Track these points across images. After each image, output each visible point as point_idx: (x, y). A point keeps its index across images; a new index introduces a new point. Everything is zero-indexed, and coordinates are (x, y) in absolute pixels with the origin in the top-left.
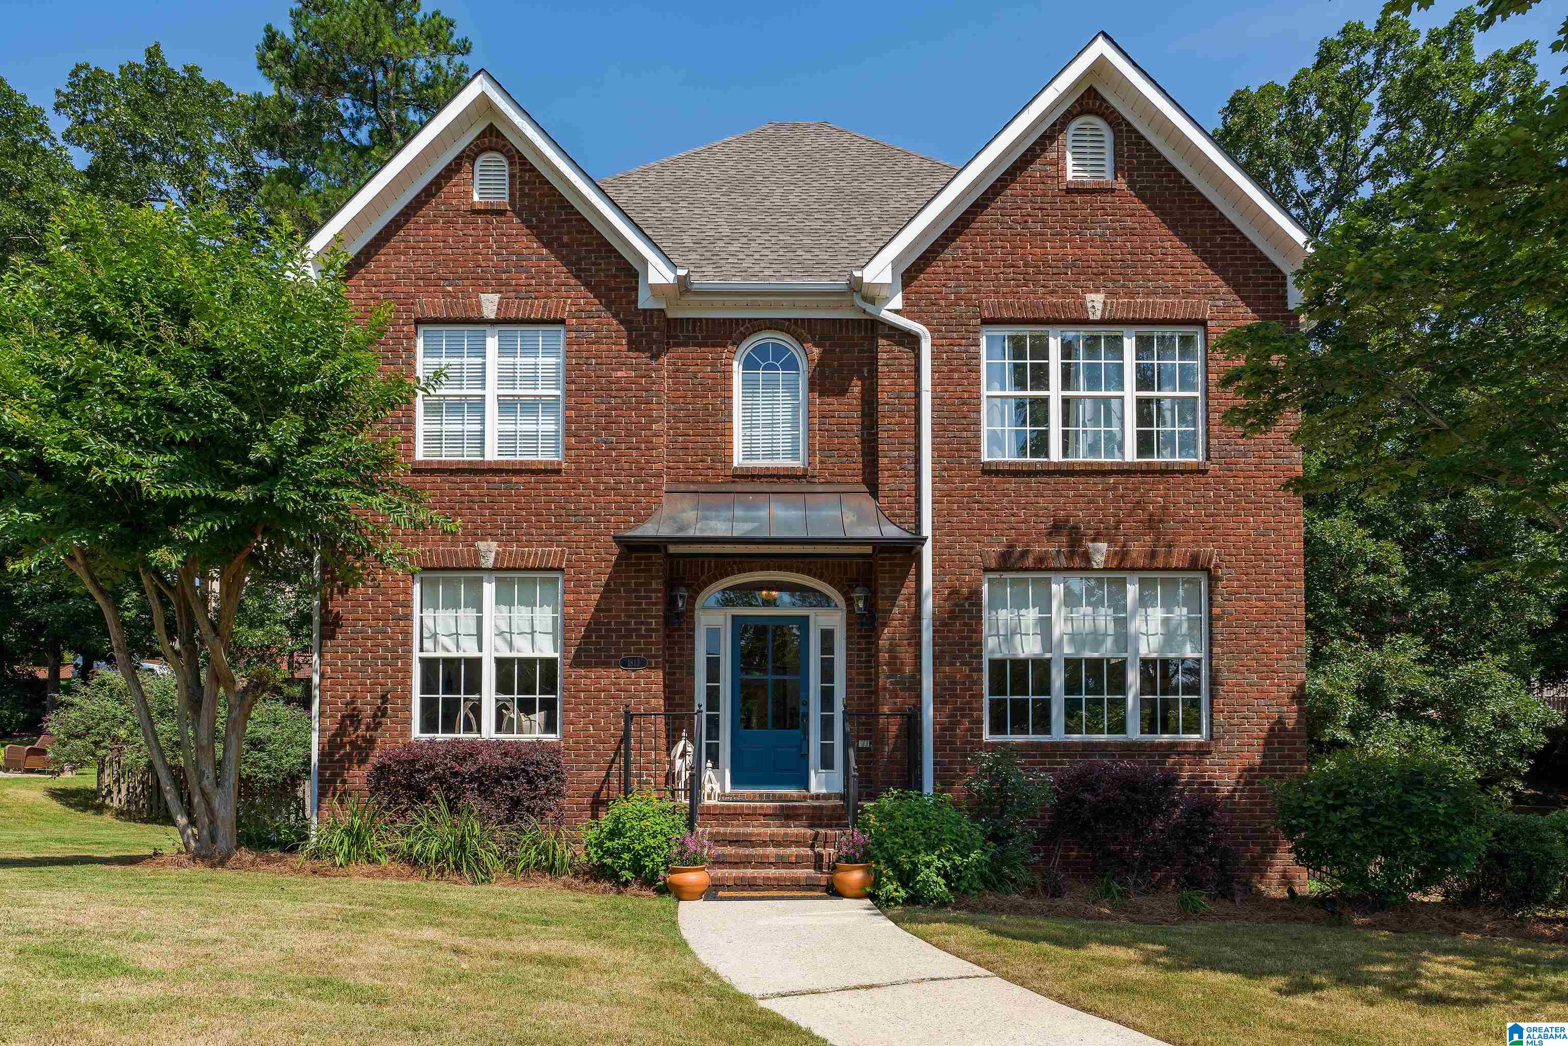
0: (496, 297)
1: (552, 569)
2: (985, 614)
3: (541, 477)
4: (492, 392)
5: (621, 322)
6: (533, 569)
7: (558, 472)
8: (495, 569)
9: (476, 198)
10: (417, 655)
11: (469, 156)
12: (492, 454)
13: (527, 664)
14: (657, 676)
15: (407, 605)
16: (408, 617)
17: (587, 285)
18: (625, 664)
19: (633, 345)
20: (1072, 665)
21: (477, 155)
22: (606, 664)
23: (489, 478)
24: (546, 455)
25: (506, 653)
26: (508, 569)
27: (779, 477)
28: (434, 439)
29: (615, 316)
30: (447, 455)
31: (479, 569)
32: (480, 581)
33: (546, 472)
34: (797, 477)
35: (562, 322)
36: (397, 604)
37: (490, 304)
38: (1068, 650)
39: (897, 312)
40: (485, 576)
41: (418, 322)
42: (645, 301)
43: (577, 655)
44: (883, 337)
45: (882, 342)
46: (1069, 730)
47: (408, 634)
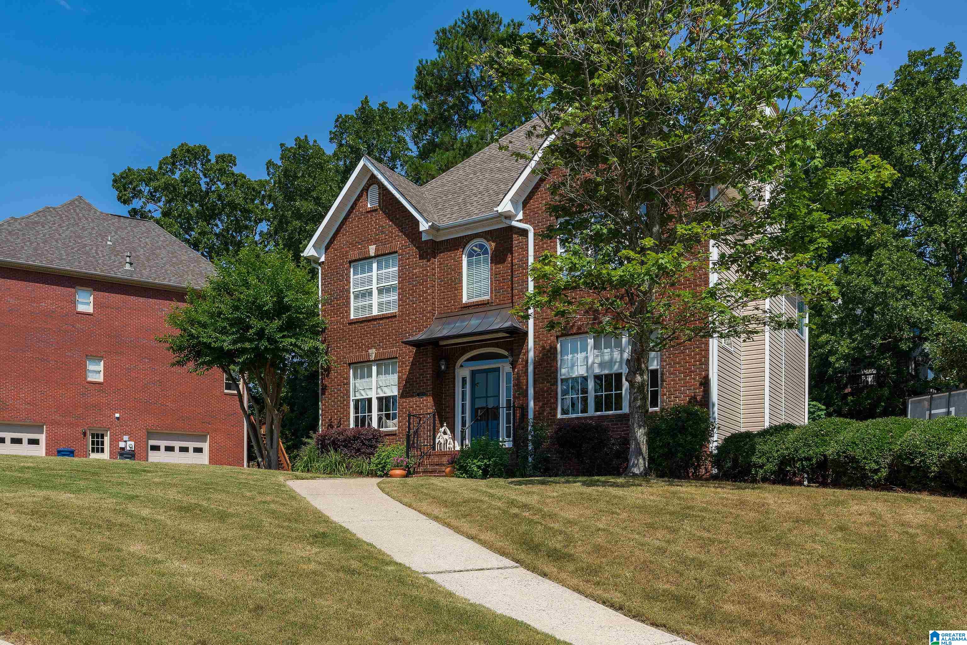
0: (374, 247)
1: (393, 358)
2: (559, 356)
3: (390, 319)
4: (374, 286)
5: (417, 248)
6: (387, 359)
7: (395, 316)
8: (375, 361)
9: (369, 206)
10: (352, 398)
11: (366, 189)
12: (375, 312)
13: (387, 398)
14: (430, 399)
15: (348, 378)
16: (348, 384)
17: (405, 234)
18: (418, 395)
19: (421, 257)
20: (598, 378)
21: (368, 188)
22: (412, 396)
23: (373, 323)
24: (394, 310)
25: (382, 395)
26: (379, 360)
27: (478, 305)
28: (357, 309)
29: (415, 246)
30: (362, 315)
31: (370, 361)
32: (371, 366)
33: (391, 317)
34: (486, 304)
35: (396, 252)
36: (345, 379)
37: (372, 250)
38: (597, 371)
39: (520, 221)
40: (372, 363)
41: (350, 262)
42: (424, 238)
43: (402, 393)
44: (515, 234)
45: (515, 236)
46: (596, 410)
47: (348, 391)
